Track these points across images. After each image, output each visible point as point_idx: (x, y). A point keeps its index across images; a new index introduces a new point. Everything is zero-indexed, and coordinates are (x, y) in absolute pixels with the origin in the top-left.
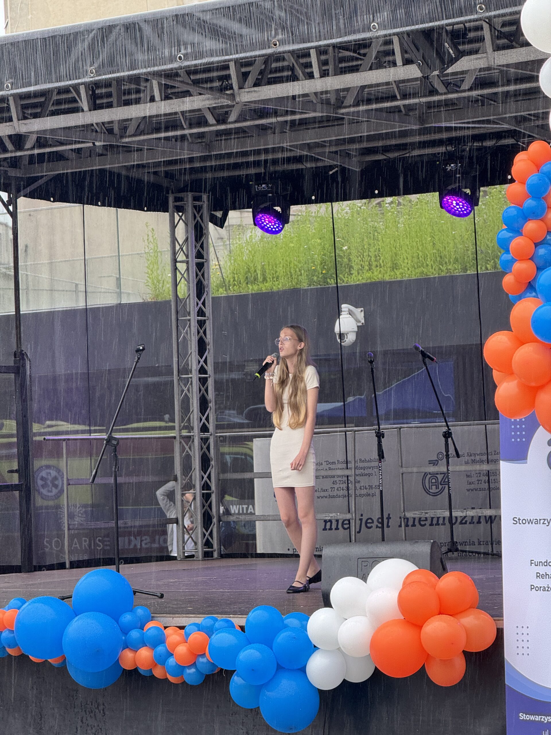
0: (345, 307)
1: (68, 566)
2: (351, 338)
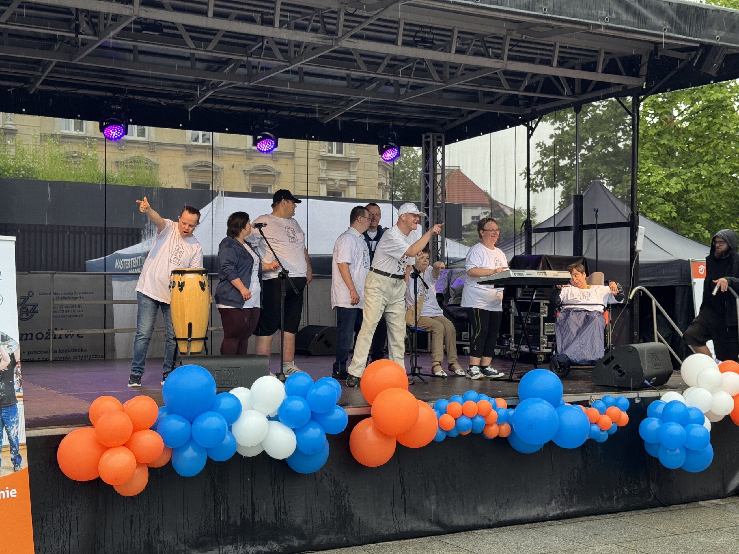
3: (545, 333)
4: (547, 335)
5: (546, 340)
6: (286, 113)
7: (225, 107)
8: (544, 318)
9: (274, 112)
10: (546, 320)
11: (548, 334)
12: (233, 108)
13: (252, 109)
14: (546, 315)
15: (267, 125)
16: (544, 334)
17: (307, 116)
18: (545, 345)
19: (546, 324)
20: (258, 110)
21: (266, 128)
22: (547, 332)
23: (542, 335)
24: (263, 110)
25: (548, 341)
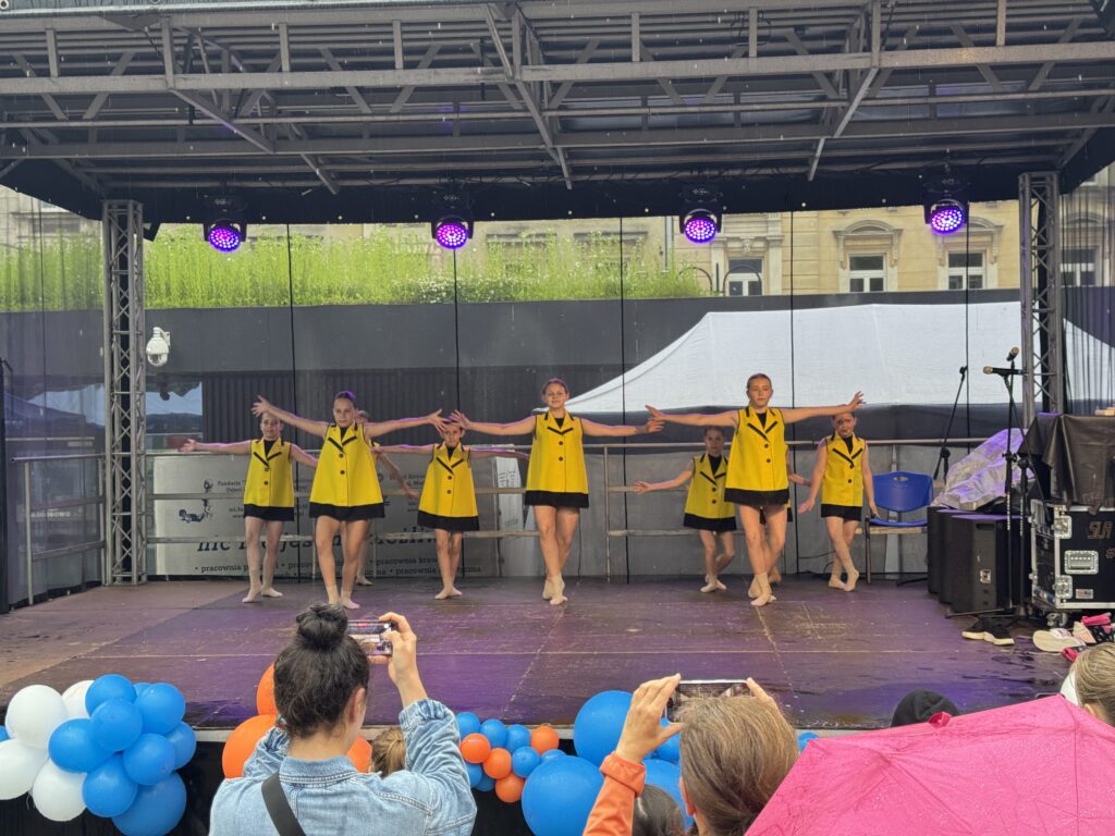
0: (157, 330)
1: (31, 602)
2: (164, 359)
3: (1067, 571)
4: (1072, 575)
5: (1069, 583)
6: (737, 172)
7: (630, 176)
8: (1062, 541)
9: (716, 173)
10: (1065, 544)
11: (1074, 572)
12: (642, 176)
13: (674, 173)
14: (1068, 535)
15: (699, 196)
16: (1063, 572)
17: (776, 171)
18: (1069, 595)
19: (1068, 553)
20: (687, 174)
21: (700, 201)
22: (1073, 568)
23: (1058, 575)
24: (695, 173)
25: (1075, 586)
